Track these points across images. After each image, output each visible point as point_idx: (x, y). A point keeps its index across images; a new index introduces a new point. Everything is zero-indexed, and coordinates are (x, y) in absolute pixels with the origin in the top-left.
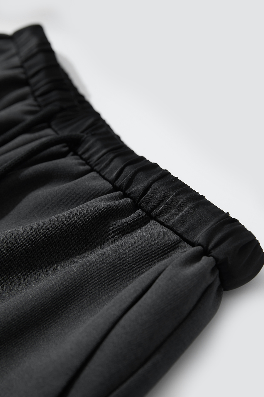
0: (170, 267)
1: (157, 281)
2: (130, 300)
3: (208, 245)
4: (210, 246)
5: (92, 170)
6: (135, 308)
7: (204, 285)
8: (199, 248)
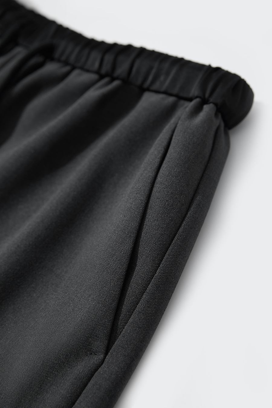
0: (180, 122)
1: (174, 137)
2: (158, 160)
3: (204, 95)
4: (207, 95)
5: (74, 68)
6: (164, 165)
7: (214, 128)
8: (198, 100)
